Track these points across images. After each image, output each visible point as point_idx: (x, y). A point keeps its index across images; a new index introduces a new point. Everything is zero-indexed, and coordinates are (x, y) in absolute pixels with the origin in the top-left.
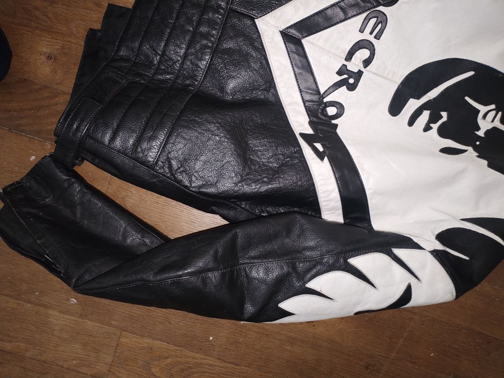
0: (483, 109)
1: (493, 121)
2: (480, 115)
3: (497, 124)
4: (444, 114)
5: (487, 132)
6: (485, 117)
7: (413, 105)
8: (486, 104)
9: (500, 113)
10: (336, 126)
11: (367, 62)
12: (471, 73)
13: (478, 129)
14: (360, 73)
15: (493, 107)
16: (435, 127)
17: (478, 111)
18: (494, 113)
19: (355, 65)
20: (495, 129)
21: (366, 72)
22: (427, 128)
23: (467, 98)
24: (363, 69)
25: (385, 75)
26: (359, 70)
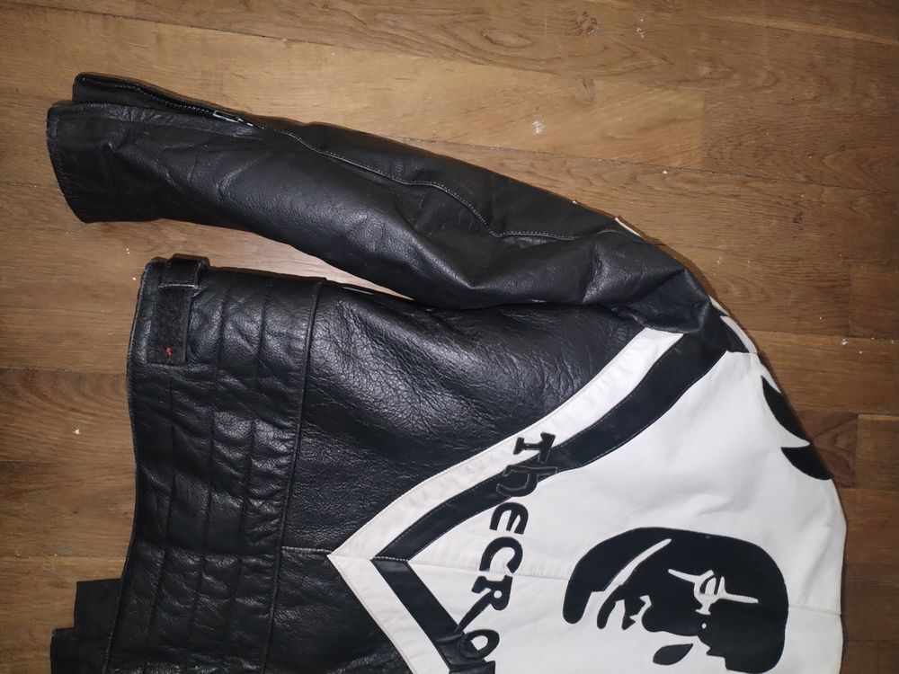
0: (697, 580)
1: (716, 592)
2: (697, 589)
3: (723, 594)
4: (646, 599)
5: (713, 607)
6: (703, 590)
7: (597, 600)
8: (699, 573)
9: (723, 579)
10: (492, 664)
11: (514, 565)
12: (667, 542)
13: (700, 606)
14: (508, 581)
15: (710, 573)
16: (638, 618)
17: (692, 585)
18: (714, 580)
19: (497, 572)
20: (721, 602)
21: (517, 578)
22: (627, 623)
23: (671, 571)
24: (510, 574)
25: (545, 573)
26: (506, 577)
